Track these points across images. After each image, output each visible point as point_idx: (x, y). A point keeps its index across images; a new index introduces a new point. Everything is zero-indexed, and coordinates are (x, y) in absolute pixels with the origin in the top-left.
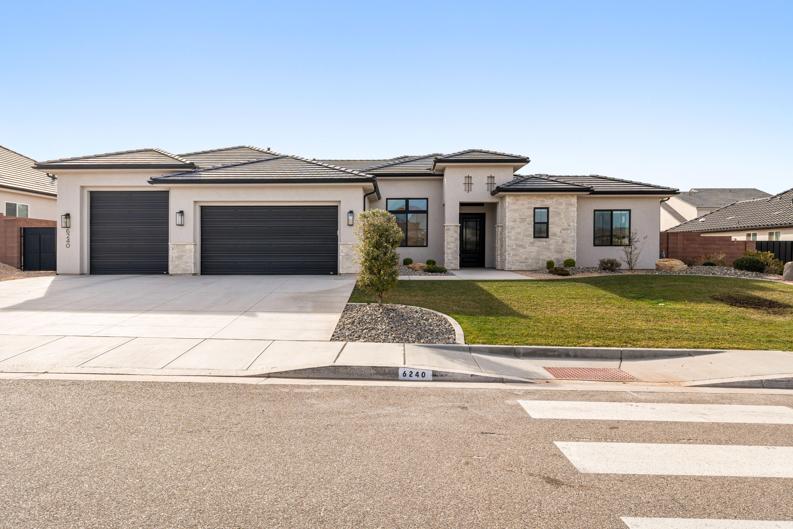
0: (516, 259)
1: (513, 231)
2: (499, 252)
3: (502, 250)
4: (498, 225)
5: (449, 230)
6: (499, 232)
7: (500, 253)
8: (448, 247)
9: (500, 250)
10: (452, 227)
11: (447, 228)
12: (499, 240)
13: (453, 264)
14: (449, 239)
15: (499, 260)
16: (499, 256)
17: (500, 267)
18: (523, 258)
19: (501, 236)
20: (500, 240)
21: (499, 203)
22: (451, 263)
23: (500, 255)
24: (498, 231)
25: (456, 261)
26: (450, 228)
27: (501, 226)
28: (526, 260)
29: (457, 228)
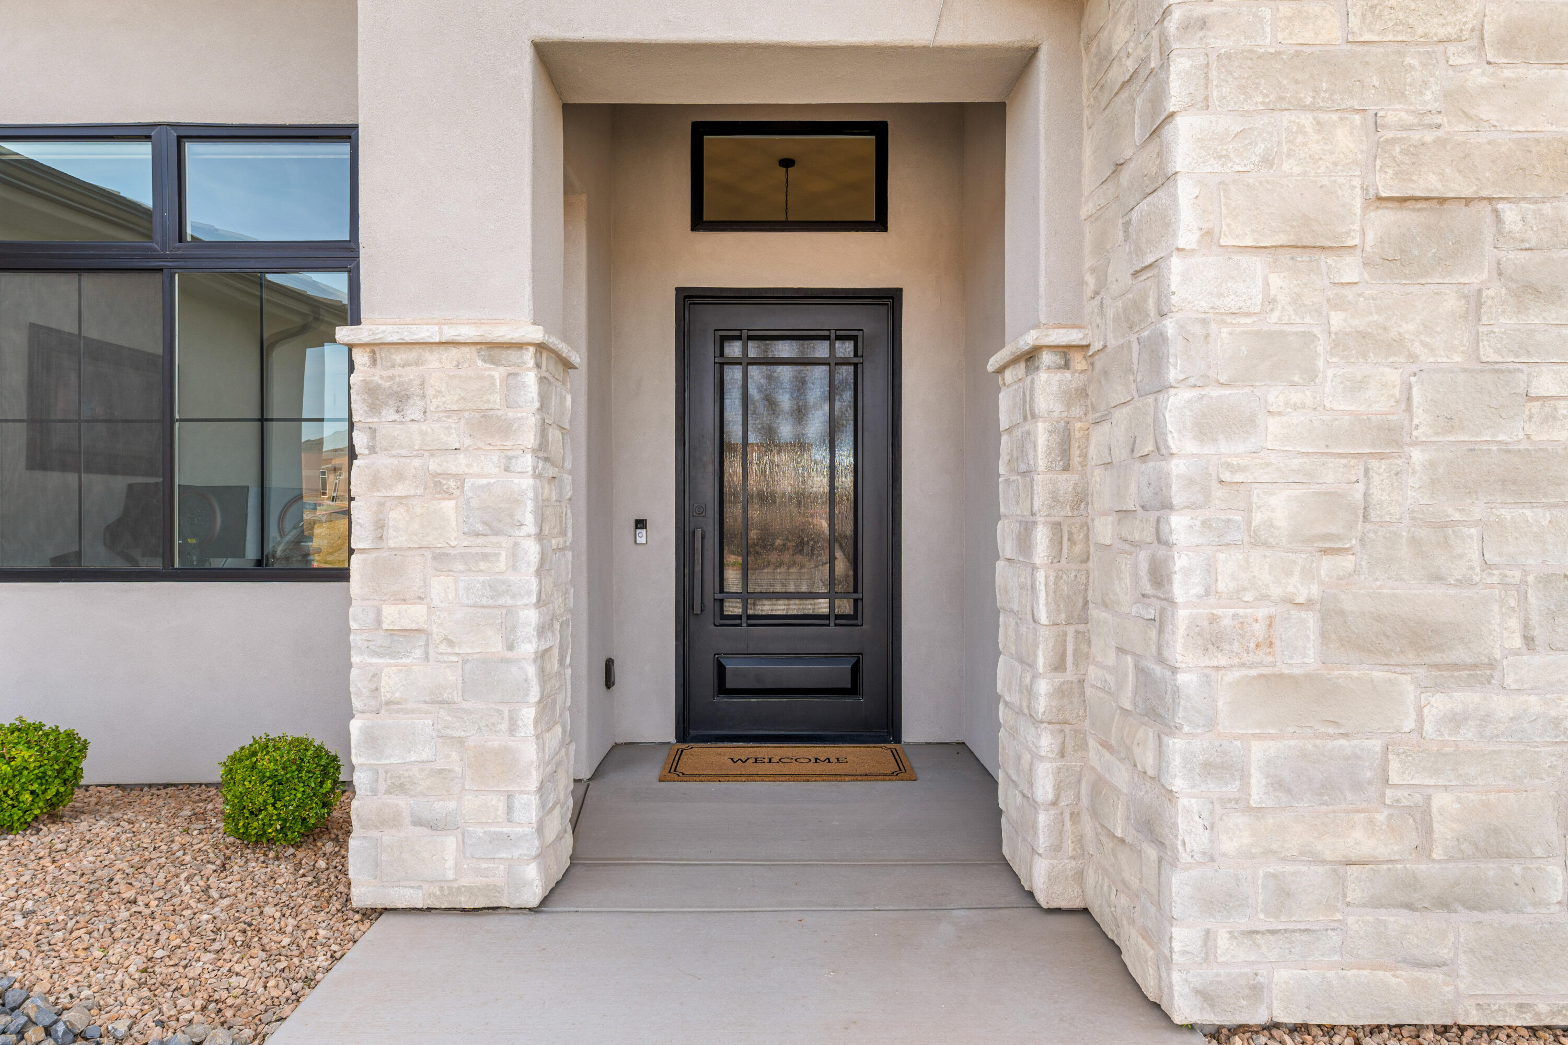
0: (1331, 848)
1: (1275, 396)
2: (1043, 687)
3: (1082, 657)
4: (1030, 339)
5: (401, 398)
6: (1042, 434)
7: (1061, 692)
8: (392, 615)
9: (1059, 666)
10: (433, 360)
11: (378, 376)
12: (1041, 537)
13: (450, 842)
14: (396, 516)
15: (1044, 789)
16: (1046, 742)
17: (1052, 879)
18: (1442, 830)
19: (1066, 483)
20: (1056, 527)
21: (1043, 58)
22: (434, 825)
23: (1060, 723)
24: (1029, 414)
25: (499, 803)
26: (410, 374)
27: (1065, 351)
28: (1491, 869)
29: (498, 373)
